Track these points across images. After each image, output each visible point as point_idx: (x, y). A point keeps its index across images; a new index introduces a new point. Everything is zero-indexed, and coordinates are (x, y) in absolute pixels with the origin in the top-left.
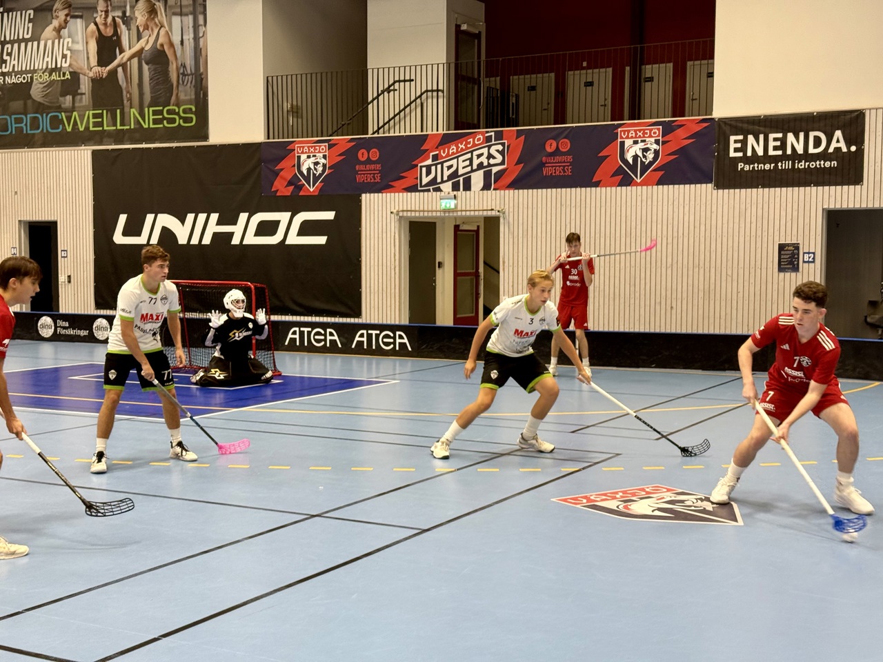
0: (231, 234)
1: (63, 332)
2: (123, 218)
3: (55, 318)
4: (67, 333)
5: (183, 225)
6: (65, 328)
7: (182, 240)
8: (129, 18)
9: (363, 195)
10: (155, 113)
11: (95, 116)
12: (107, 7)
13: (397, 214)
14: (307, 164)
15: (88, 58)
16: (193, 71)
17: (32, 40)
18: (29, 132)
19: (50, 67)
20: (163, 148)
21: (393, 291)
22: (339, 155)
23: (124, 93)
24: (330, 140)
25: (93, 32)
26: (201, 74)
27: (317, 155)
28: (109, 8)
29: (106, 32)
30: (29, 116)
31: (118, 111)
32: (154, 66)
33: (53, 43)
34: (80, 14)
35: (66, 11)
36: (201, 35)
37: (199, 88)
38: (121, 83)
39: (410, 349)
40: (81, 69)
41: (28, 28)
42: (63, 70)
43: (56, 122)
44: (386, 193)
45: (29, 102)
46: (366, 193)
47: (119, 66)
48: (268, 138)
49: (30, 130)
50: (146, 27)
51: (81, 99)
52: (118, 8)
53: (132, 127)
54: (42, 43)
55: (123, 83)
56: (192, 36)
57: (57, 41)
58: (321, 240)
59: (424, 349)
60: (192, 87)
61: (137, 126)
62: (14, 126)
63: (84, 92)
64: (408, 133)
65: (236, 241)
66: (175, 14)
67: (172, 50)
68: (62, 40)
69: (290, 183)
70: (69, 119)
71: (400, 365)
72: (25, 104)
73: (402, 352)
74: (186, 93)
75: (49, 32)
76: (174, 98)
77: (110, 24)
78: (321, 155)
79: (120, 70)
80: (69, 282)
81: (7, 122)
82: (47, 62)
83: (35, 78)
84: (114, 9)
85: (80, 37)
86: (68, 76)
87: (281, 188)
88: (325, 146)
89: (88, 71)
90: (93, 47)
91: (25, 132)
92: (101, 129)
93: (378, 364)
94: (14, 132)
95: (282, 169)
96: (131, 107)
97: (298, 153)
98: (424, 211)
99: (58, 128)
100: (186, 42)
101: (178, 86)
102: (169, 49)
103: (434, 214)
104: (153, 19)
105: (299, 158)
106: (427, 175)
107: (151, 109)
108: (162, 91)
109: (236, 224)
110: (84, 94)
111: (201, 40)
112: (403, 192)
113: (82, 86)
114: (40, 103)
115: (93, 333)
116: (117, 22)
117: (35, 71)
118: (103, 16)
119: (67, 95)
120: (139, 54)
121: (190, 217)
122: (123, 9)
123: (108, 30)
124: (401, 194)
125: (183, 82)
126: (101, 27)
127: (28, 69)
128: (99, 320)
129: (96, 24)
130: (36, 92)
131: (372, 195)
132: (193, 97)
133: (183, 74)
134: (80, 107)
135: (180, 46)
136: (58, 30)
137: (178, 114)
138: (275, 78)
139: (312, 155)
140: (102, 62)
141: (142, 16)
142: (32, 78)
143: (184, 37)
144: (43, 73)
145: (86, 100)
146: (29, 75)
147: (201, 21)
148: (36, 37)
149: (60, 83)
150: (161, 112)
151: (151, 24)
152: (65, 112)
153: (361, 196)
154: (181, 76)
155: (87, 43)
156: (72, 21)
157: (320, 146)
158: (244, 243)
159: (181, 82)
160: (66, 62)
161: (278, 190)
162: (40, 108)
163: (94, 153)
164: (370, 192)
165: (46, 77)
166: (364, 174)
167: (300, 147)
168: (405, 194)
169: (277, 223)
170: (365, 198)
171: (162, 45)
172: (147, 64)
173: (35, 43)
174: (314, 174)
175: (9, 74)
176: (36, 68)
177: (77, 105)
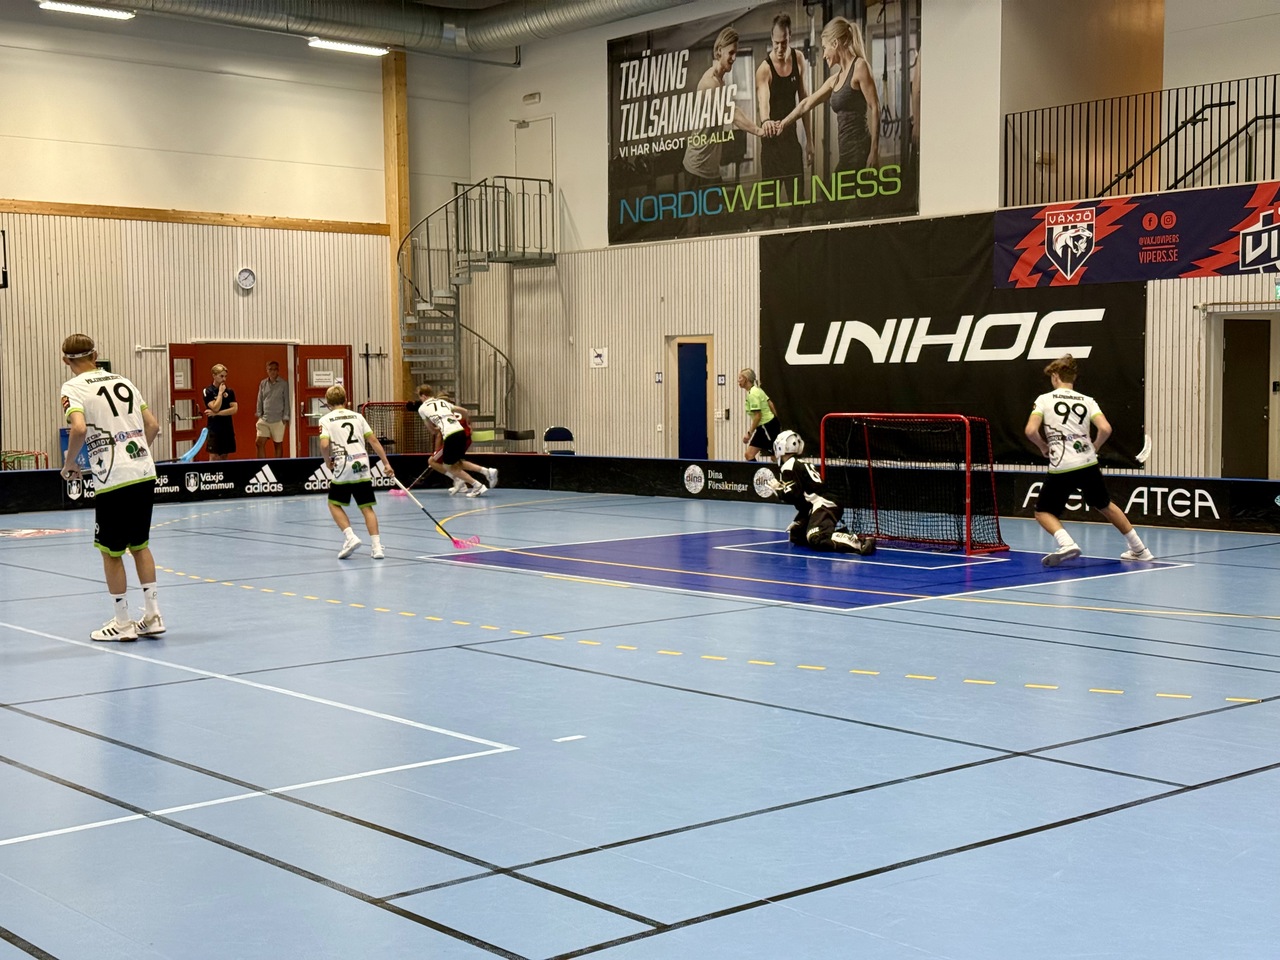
0: (948, 347)
1: (716, 486)
2: (798, 329)
3: (707, 466)
4: (721, 488)
5: (880, 336)
6: (718, 481)
7: (879, 358)
8: (813, 50)
9: (1150, 283)
10: (845, 179)
11: (765, 189)
12: (785, 36)
13: (1204, 310)
14: (1062, 239)
15: (758, 110)
16: (899, 116)
17: (686, 90)
18: (680, 216)
19: (708, 126)
20: (854, 227)
21: (1195, 428)
22: (1111, 224)
23: (805, 154)
24: (1100, 202)
25: (765, 73)
26: (910, 120)
27: (1079, 225)
28: (788, 38)
29: (782, 72)
30: (680, 194)
31: (796, 180)
32: (845, 113)
33: (713, 93)
34: (750, 49)
35: (731, 48)
36: (912, 63)
37: (907, 139)
38: (800, 140)
39: (1217, 517)
40: (748, 126)
41: (682, 74)
42: (725, 129)
43: (715, 200)
44: (1187, 277)
45: (681, 176)
46: (1154, 279)
47: (798, 117)
48: (1006, 205)
49: (682, 214)
50: (837, 60)
51: (747, 167)
52: (801, 35)
53: (814, 201)
54: (699, 94)
55: (803, 141)
56: (899, 65)
57: (718, 89)
58: (1082, 352)
59: (1241, 516)
60: (897, 138)
61: (821, 200)
62: (662, 208)
63: (751, 157)
64: (1224, 184)
65: (954, 356)
66: (876, 37)
67: (870, 89)
68: (724, 88)
69: (1036, 269)
70: (731, 195)
71: (1201, 541)
72: (676, 178)
73: (1205, 521)
74: (888, 147)
75: (708, 78)
76: (871, 155)
77: (788, 60)
78: (1085, 225)
79: (800, 122)
80: (728, 418)
81: (653, 205)
82: (705, 119)
83: (689, 142)
84: (794, 37)
85: (747, 82)
86: (731, 137)
87: (1023, 276)
88: (1091, 212)
89: (757, 128)
90: (765, 93)
91: (675, 216)
92: (772, 206)
93: (1165, 538)
94: (661, 218)
95: (1025, 250)
96: (813, 174)
97: (1049, 224)
98: (1248, 303)
99: (718, 208)
100: (891, 76)
101: (877, 139)
102: (867, 87)
103: (1265, 307)
104: (847, 47)
105: (1051, 231)
106: (1255, 247)
107: (840, 174)
108: (856, 147)
109: (954, 332)
110: (752, 159)
111: (912, 70)
112: (1214, 276)
113: (749, 149)
114: (695, 176)
115: (754, 488)
116: (798, 56)
117: (689, 133)
118: (779, 49)
119: (728, 164)
120: (825, 99)
121: (890, 324)
122: (806, 37)
123: (785, 68)
124: (1211, 278)
125: (885, 133)
126: (776, 65)
127: (681, 130)
128: (762, 470)
129: (770, 62)
130: (690, 162)
131: (1164, 281)
132: (898, 153)
133: (886, 122)
134: (745, 178)
135: (882, 82)
136: (720, 75)
137: (876, 178)
138: (1017, 117)
139: (1070, 225)
140: (777, 112)
141: (832, 44)
142: (685, 142)
143: (888, 70)
144: (700, 135)
145: (754, 167)
146: (682, 139)
147: (913, 43)
148: (691, 87)
149: (721, 147)
150: (853, 178)
151: (843, 55)
152: (726, 186)
153: (1146, 284)
154: (882, 125)
155: (757, 89)
156: (738, 61)
157: (1084, 212)
158: (966, 359)
159: (882, 133)
160: (729, 118)
161: (1017, 281)
162: (695, 183)
163: (763, 239)
164: (1161, 278)
165: (703, 140)
166: (1151, 250)
167: (1052, 215)
168: (1218, 278)
169: (1016, 328)
170: (1153, 286)
171: (857, 83)
172: (836, 111)
173: (691, 95)
174: (1073, 254)
175: (656, 139)
176: (691, 129)
177: (741, 175)
